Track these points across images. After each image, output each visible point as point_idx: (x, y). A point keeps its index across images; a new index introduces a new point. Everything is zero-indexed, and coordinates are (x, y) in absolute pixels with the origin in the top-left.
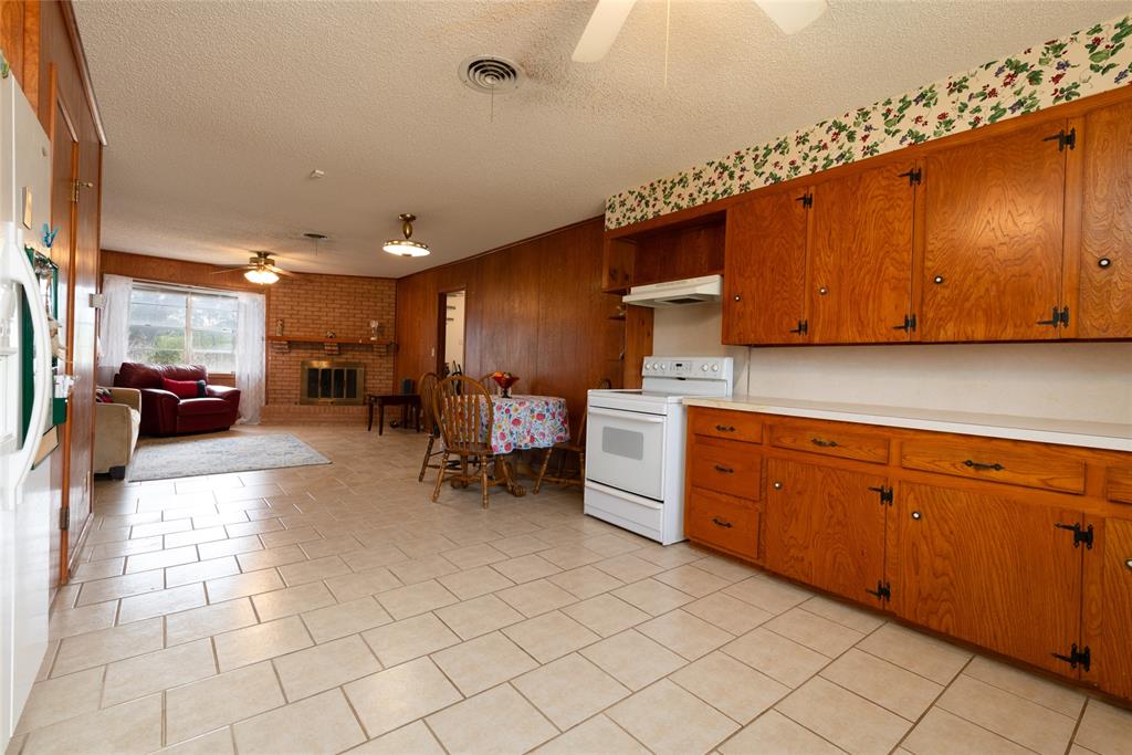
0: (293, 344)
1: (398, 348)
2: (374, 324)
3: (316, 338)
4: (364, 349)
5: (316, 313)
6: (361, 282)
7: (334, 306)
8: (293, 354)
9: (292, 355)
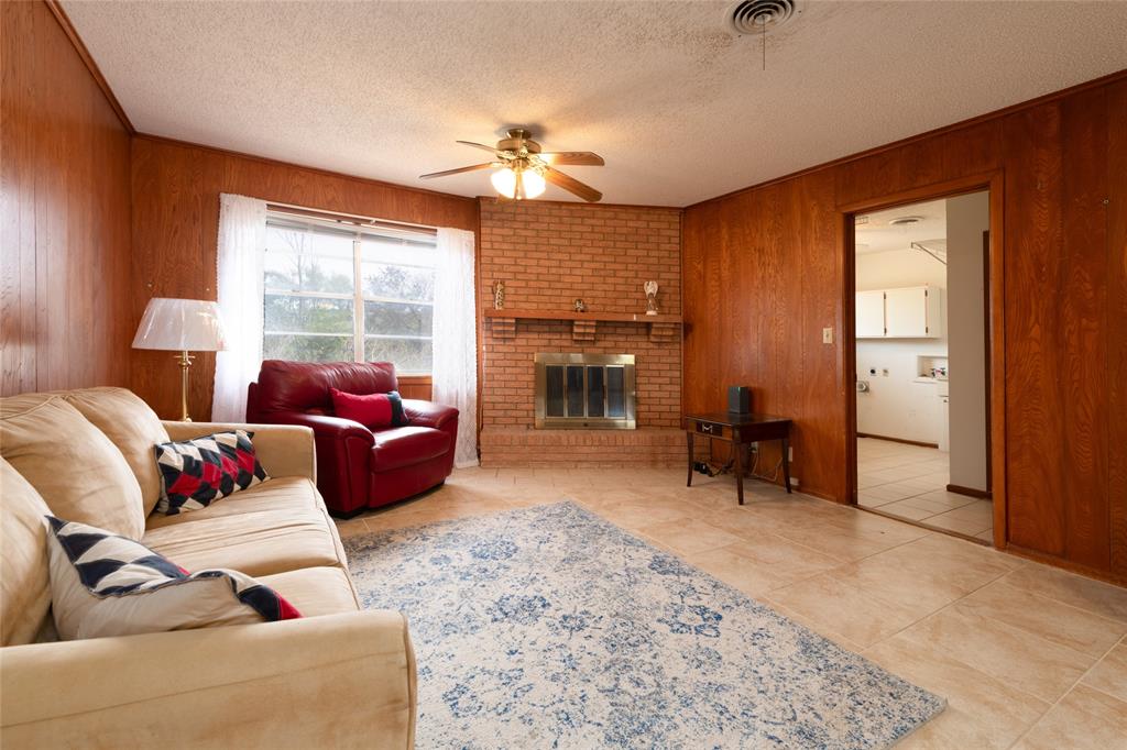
0: (524, 324)
1: (688, 328)
2: (651, 288)
3: (557, 315)
4: (633, 331)
5: (554, 271)
6: (623, 216)
7: (582, 257)
8: (521, 341)
9: (518, 342)
